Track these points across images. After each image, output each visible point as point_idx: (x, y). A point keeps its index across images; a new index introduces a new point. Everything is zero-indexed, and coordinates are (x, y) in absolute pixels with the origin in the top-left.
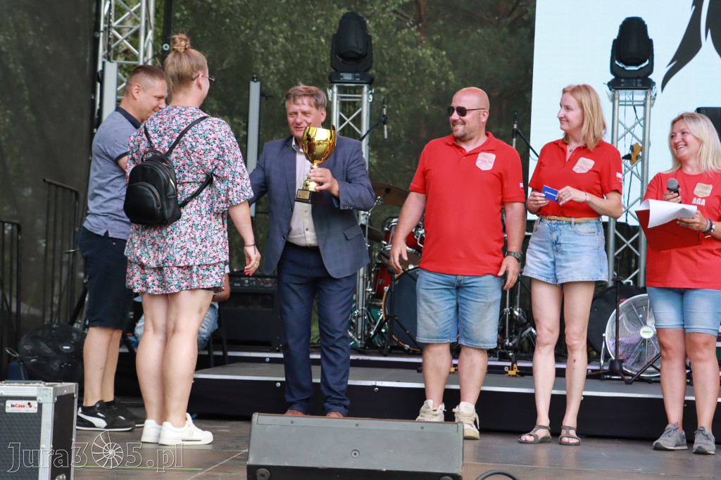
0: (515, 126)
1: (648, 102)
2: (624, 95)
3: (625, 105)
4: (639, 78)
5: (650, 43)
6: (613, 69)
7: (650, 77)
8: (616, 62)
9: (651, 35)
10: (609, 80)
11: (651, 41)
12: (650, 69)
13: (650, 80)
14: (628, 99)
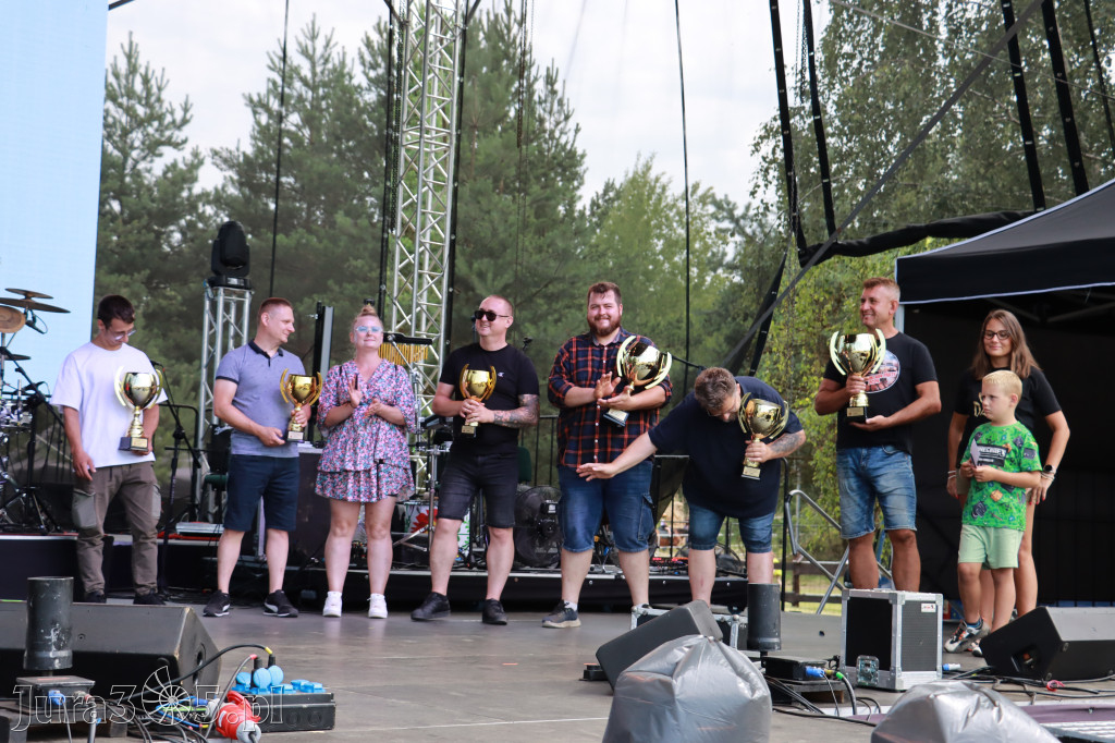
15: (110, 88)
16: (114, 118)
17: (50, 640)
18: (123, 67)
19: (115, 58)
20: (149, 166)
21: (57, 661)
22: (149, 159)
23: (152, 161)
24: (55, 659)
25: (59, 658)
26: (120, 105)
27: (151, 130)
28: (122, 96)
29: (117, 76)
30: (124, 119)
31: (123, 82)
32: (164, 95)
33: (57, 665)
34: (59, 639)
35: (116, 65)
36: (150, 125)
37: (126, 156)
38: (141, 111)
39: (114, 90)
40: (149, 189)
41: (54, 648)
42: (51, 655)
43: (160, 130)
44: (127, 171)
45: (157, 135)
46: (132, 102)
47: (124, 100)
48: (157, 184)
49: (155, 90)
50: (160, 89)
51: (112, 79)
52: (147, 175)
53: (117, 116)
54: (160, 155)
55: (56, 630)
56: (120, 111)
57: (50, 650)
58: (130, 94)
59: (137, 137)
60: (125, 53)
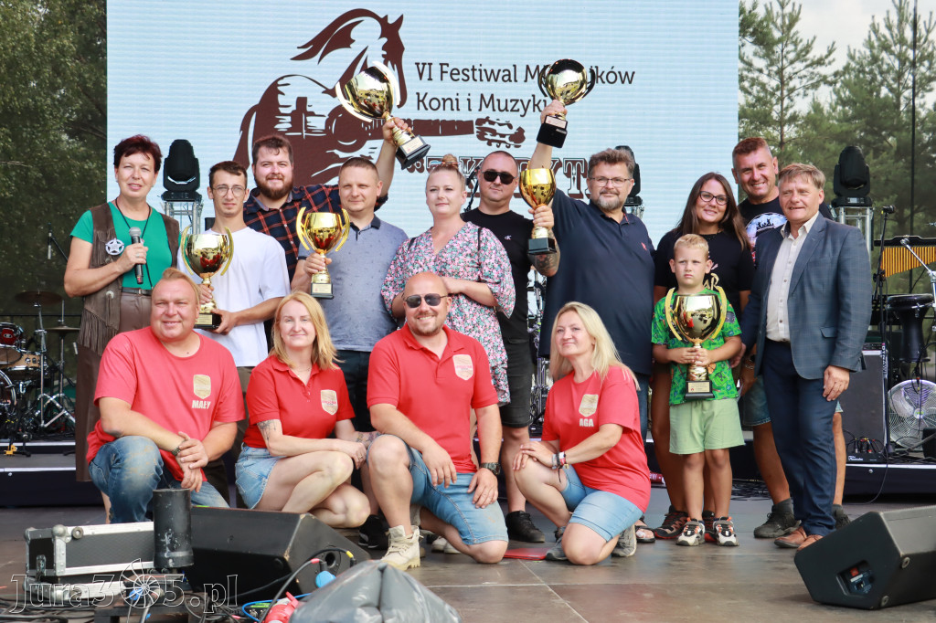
0: (50, 235)
1: (195, 211)
2: (178, 206)
3: (181, 214)
4: (186, 191)
5: (195, 163)
6: (166, 184)
7: (198, 191)
8: (169, 178)
9: (196, 154)
10: (162, 193)
11: (197, 160)
12: (197, 184)
13: (197, 193)
14: (183, 209)
15: (883, 39)
16: (888, 65)
17: (165, 543)
18: (894, 19)
19: (888, 12)
20: (922, 101)
21: (171, 561)
22: (920, 95)
23: (923, 97)
24: (169, 559)
25: (173, 558)
26: (892, 53)
27: (923, 69)
28: (895, 44)
29: (889, 27)
30: (897, 64)
31: (895, 31)
32: (931, 37)
33: (171, 564)
34: (172, 542)
35: (888, 18)
36: (921, 64)
37: (898, 95)
38: (910, 54)
39: (886, 40)
40: (923, 121)
41: (168, 550)
42: (166, 555)
43: (929, 68)
44: (902, 108)
45: (928, 74)
46: (904, 48)
47: (896, 49)
48: (928, 116)
49: (924, 32)
50: (928, 31)
51: (883, 31)
52: (920, 110)
53: (889, 62)
54: (931, 90)
55: (169, 534)
56: (892, 57)
57: (165, 551)
58: (902, 41)
59: (908, 78)
60: (895, 6)
